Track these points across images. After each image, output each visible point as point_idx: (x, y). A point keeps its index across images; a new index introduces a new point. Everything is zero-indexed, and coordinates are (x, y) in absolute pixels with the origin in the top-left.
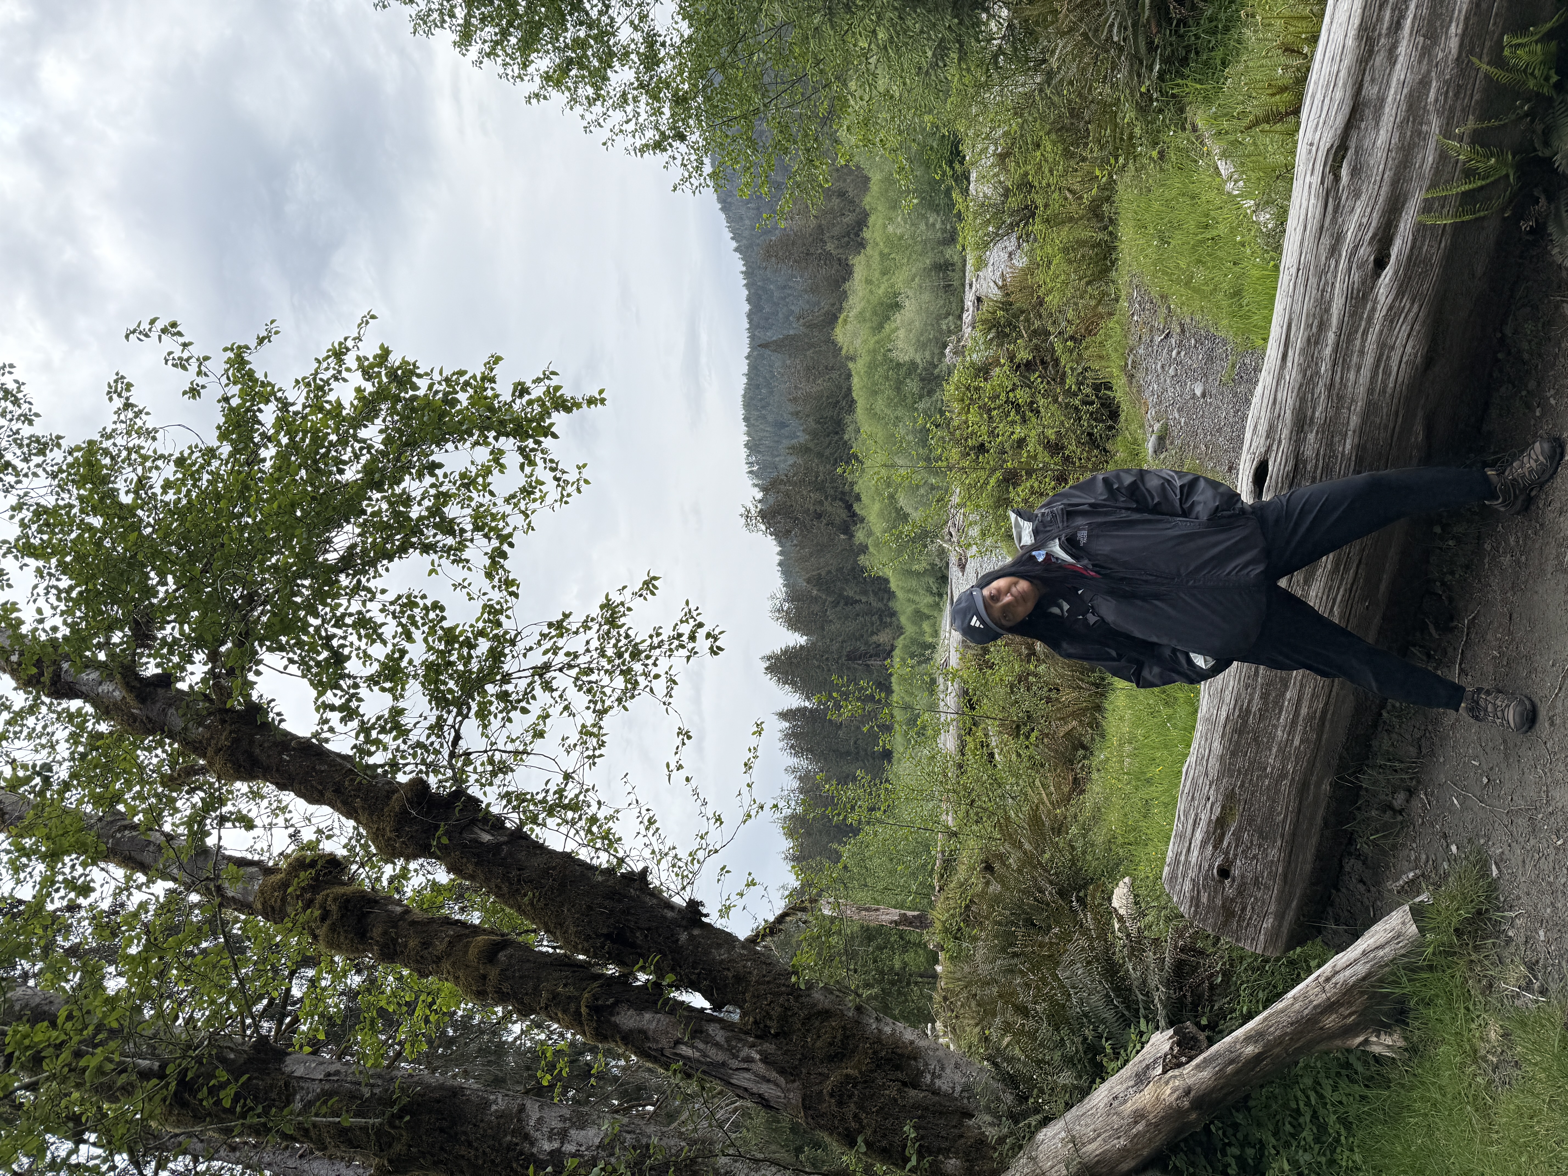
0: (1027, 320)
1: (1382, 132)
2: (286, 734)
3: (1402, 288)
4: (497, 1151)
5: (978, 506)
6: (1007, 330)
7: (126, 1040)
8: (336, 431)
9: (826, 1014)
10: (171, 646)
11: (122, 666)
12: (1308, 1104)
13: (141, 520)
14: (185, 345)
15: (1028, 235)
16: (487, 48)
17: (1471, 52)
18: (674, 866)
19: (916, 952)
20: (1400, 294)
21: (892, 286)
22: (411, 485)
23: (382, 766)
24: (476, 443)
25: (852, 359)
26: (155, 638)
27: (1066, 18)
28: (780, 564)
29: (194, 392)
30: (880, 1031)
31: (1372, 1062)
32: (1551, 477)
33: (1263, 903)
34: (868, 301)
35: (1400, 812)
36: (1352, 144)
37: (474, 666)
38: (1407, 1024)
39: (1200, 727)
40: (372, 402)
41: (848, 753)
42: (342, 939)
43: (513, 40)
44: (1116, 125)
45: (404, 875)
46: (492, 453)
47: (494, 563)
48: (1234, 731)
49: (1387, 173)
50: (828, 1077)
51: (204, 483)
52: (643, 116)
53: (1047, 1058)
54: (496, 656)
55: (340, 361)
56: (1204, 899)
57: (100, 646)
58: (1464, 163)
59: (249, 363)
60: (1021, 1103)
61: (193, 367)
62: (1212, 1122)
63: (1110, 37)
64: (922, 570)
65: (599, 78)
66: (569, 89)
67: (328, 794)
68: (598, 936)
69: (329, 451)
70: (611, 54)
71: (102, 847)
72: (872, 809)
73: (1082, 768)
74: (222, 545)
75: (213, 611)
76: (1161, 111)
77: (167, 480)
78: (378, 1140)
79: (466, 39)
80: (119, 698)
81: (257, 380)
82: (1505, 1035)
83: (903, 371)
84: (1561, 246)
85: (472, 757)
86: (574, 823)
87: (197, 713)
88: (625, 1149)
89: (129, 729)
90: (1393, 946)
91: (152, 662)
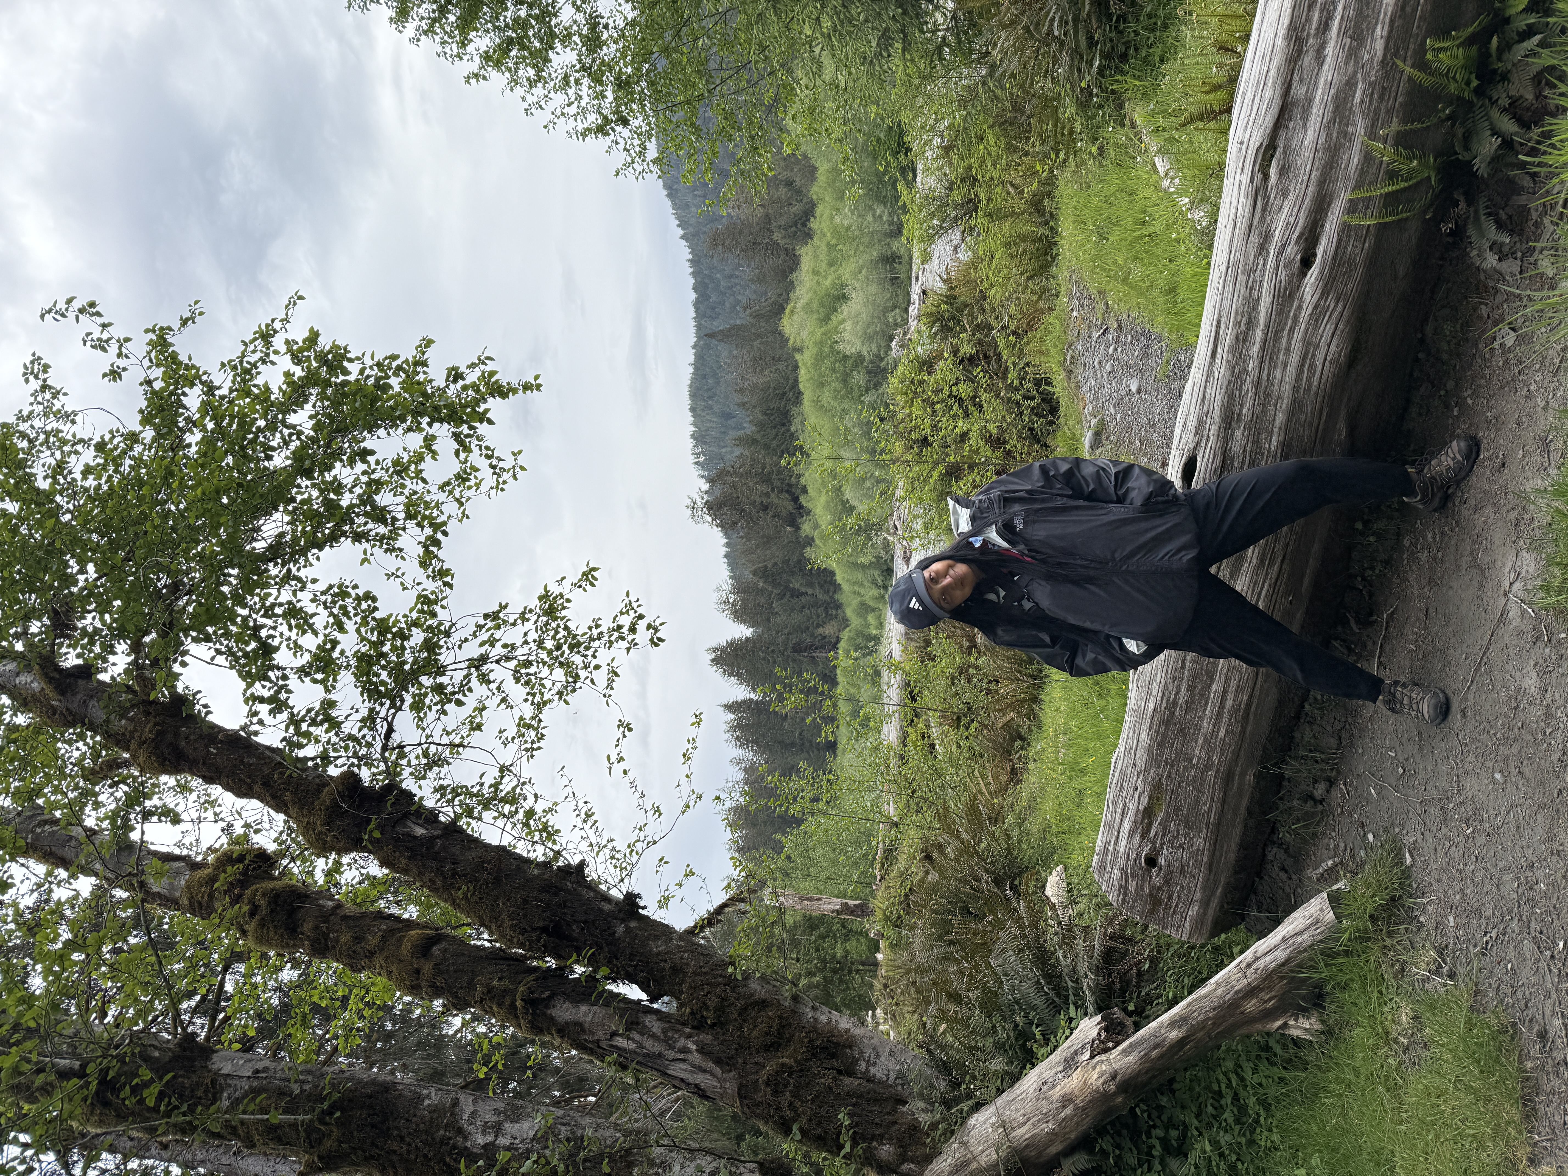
0: (971, 314)
1: (1310, 132)
2: (214, 726)
3: (1327, 286)
4: (430, 1146)
5: (921, 500)
6: (951, 324)
7: (43, 1039)
8: (264, 416)
9: (763, 1004)
10: (91, 636)
11: (41, 656)
12: (1229, 1086)
13: (59, 507)
14: (104, 326)
15: (972, 229)
16: (424, 25)
17: (1396, 54)
18: (612, 858)
19: (858, 940)
20: (1325, 294)
21: (840, 277)
22: (341, 472)
23: (313, 759)
24: (410, 429)
25: (799, 350)
26: (75, 629)
27: (1007, 10)
28: (726, 556)
29: (115, 374)
30: (816, 1020)
31: (1291, 1045)
32: (1467, 475)
33: (1189, 890)
34: (815, 292)
35: (1321, 802)
36: (1281, 143)
37: (409, 657)
38: (1324, 1008)
39: (1128, 719)
40: (302, 386)
41: (793, 745)
42: (272, 934)
43: (452, 18)
44: (1057, 120)
45: (337, 868)
46: (424, 439)
47: (426, 551)
48: (1162, 722)
49: (1314, 173)
50: (764, 1067)
51: (126, 468)
52: (585, 100)
53: (980, 1044)
54: (430, 646)
55: (268, 344)
56: (1132, 887)
57: (17, 636)
58: (1388, 165)
59: (171, 345)
60: (954, 1089)
61: (113, 349)
62: (1137, 1105)
63: (1050, 32)
64: (867, 563)
65: (540, 59)
66: (509, 69)
67: (257, 788)
68: (534, 929)
69: (257, 437)
70: (552, 35)
71: (21, 843)
72: (815, 800)
73: (1019, 759)
74: (146, 533)
75: (135, 601)
76: (1100, 107)
77: (87, 465)
78: (308, 1137)
79: (402, 15)
80: (37, 690)
81: (181, 363)
82: (1416, 1018)
83: (849, 363)
84: (1479, 248)
85: (406, 749)
86: (511, 815)
87: (120, 705)
88: (560, 1141)
89: (49, 722)
90: (1311, 932)
91: (73, 652)
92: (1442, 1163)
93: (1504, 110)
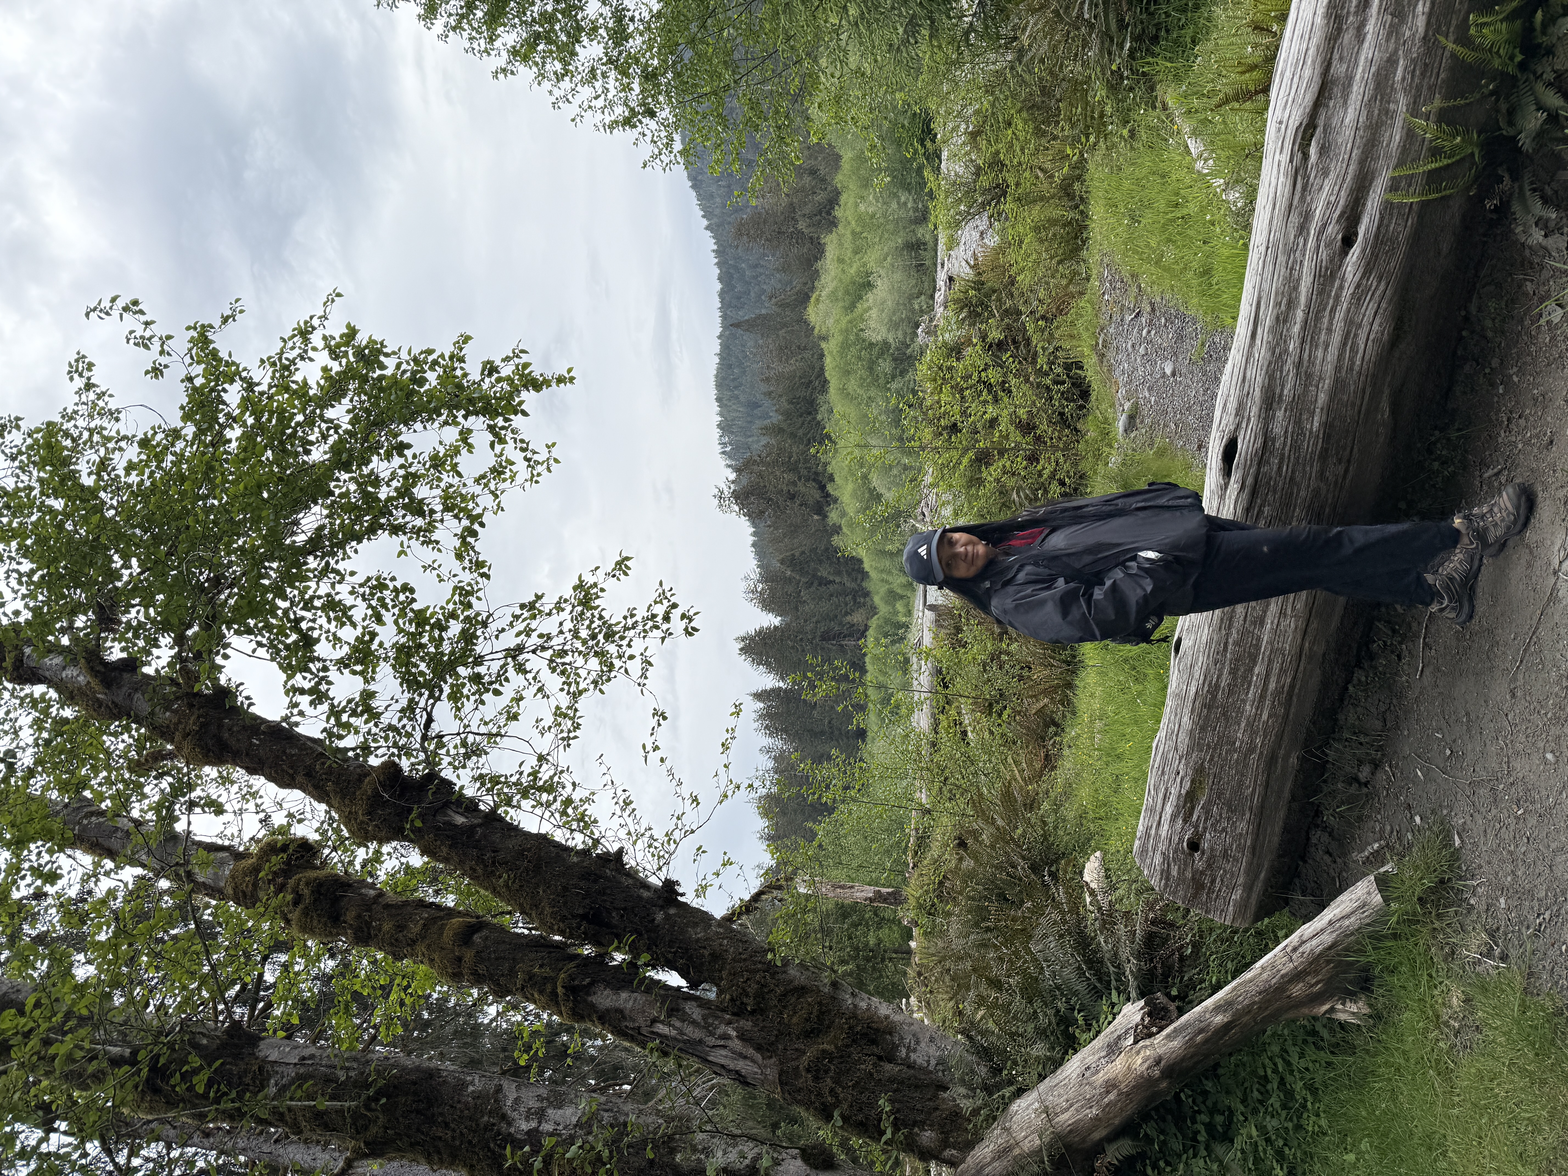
0: (999, 300)
1: (1351, 110)
2: (256, 718)
3: (1369, 266)
4: (475, 1132)
5: (951, 486)
6: (979, 310)
7: (96, 1027)
8: (303, 410)
9: (802, 990)
10: (136, 630)
11: (86, 650)
12: (1275, 1071)
13: (103, 503)
14: (147, 324)
15: (999, 214)
16: (452, 21)
17: (1438, 31)
18: (650, 846)
19: (890, 928)
20: (1366, 273)
21: (865, 265)
22: (379, 466)
23: (353, 749)
24: (446, 423)
25: (824, 338)
26: (119, 622)
28: (754, 545)
29: (156, 371)
30: (855, 1006)
31: (1338, 1030)
33: (1232, 875)
34: (841, 281)
35: (1366, 784)
36: (1321, 122)
37: (446, 648)
38: (1372, 992)
39: (1169, 702)
40: (340, 381)
41: (822, 733)
42: (315, 923)
43: (479, 14)
44: (1087, 103)
45: (377, 858)
46: (460, 432)
47: (464, 543)
48: (1204, 705)
49: (1355, 152)
50: (804, 1053)
51: (168, 464)
52: (613, 92)
53: (1021, 1030)
54: (468, 637)
55: (306, 341)
56: (1174, 872)
57: (63, 631)
58: (1431, 141)
59: (212, 342)
60: (995, 1076)
61: (156, 346)
62: (1182, 1090)
63: (1080, 15)
65: (567, 53)
66: (537, 64)
67: (299, 778)
68: (574, 916)
69: (295, 432)
70: (579, 29)
71: (69, 834)
72: (846, 788)
73: (1054, 745)
74: (188, 527)
75: (178, 594)
76: (1131, 89)
77: (130, 462)
78: (354, 1124)
79: (431, 11)
80: (83, 683)
81: (221, 360)
82: (1467, 1001)
83: (875, 351)
84: (1524, 224)
85: (445, 740)
86: (548, 805)
87: (164, 697)
88: (603, 1127)
89: (95, 714)
90: (1358, 915)
91: (117, 646)
92: (1497, 1148)
93: (1550, 84)
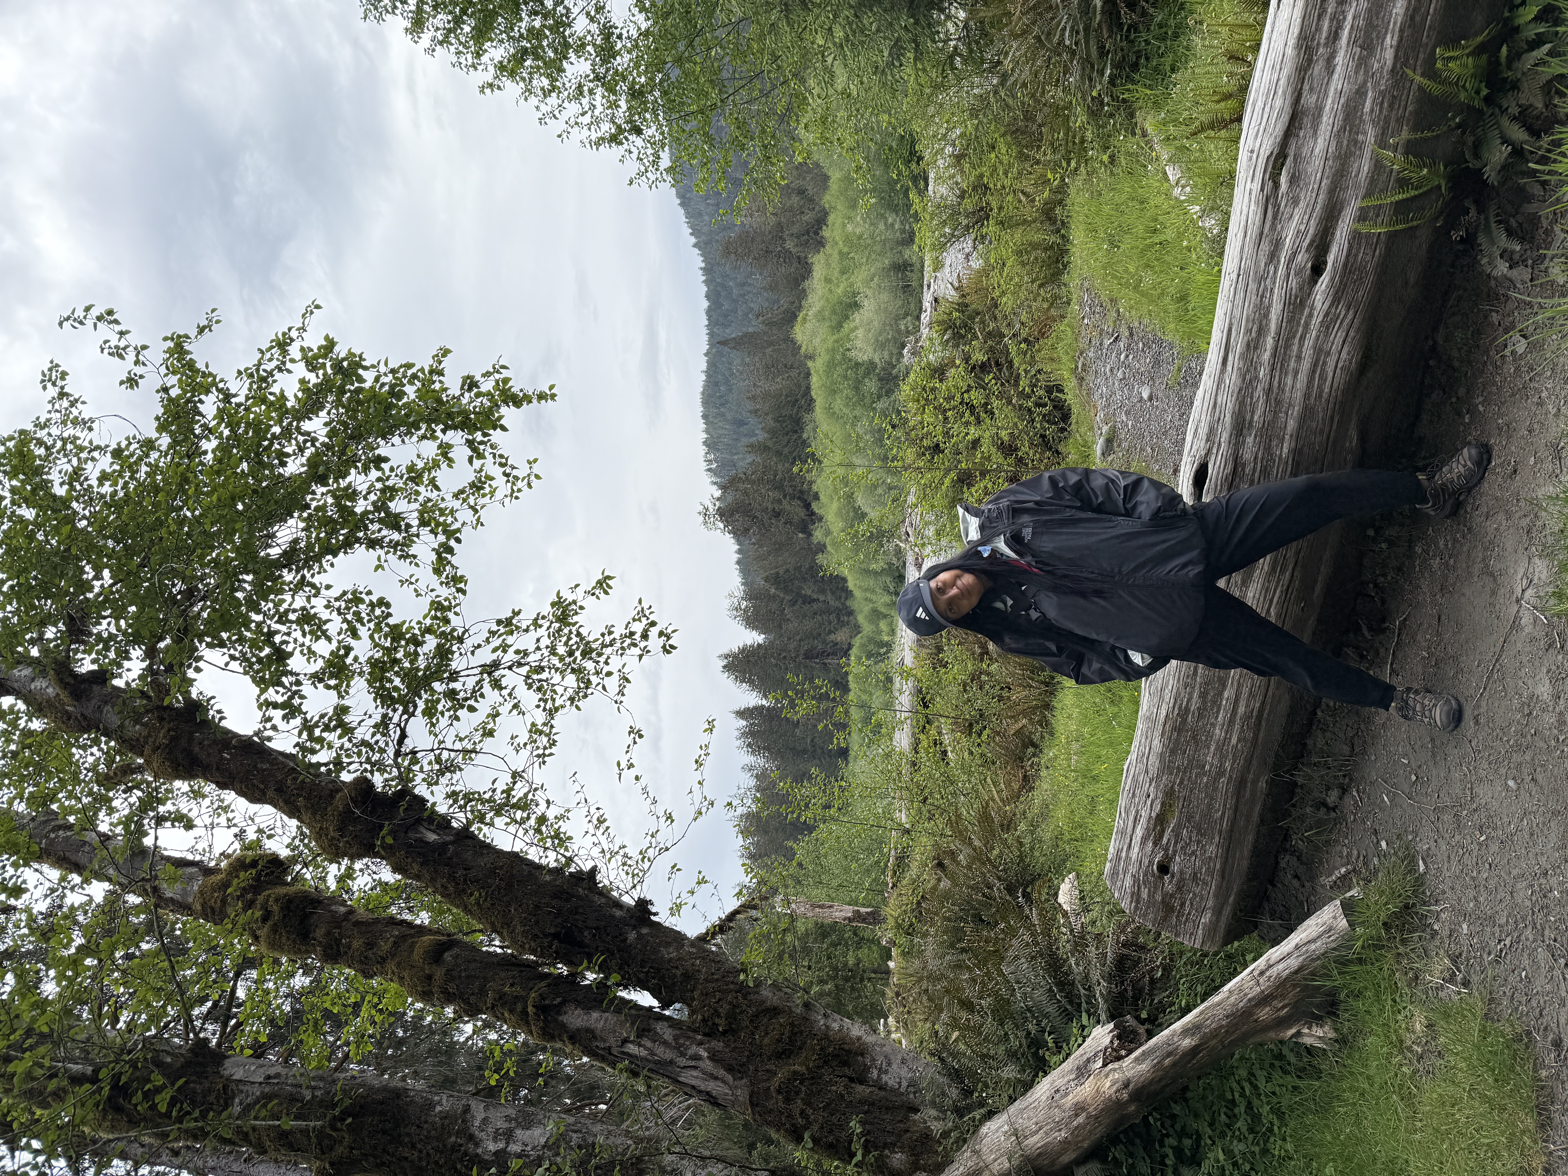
0: (983, 322)
1: (1320, 141)
2: (227, 732)
3: (1338, 294)
4: (442, 1152)
5: (933, 506)
6: (963, 332)
7: (57, 1044)
8: (280, 422)
9: (774, 1011)
10: (106, 642)
11: (56, 661)
12: (1243, 1095)
13: (75, 513)
14: (122, 333)
15: (983, 237)
16: (439, 35)
17: (1405, 64)
18: (624, 864)
19: (869, 948)
20: (1336, 301)
21: (852, 285)
22: (356, 479)
23: (326, 765)
24: (424, 437)
25: (811, 357)
26: (90, 634)
27: (1019, 20)
28: (738, 562)
29: (132, 382)
30: (828, 1027)
31: (1304, 1054)
32: (1479, 482)
33: (1202, 898)
34: (827, 300)
35: (1334, 809)
36: (1291, 153)
37: (422, 663)
38: (1338, 1016)
39: (1140, 725)
40: (317, 393)
41: (805, 751)
42: (284, 940)
43: (467, 29)
44: (1069, 129)
45: (349, 874)
46: (440, 447)
47: (440, 558)
48: (1174, 729)
49: (1324, 181)
50: (776, 1074)
51: (142, 475)
52: (599, 109)
53: (992, 1052)
54: (443, 653)
55: (284, 353)
56: (1145, 894)
57: (33, 642)
58: (1399, 173)
59: (189, 353)
60: (966, 1097)
61: (131, 356)
62: (1150, 1114)
63: (1061, 42)
64: (879, 570)
65: (554, 69)
66: (523, 79)
67: (270, 793)
68: (546, 936)
69: (272, 444)
70: (566, 46)
71: (35, 848)
72: (827, 807)
73: (1032, 766)
74: (161, 539)
75: (150, 606)
76: (1112, 115)
77: (103, 472)
78: (319, 1144)
79: (418, 26)
80: (52, 695)
81: (198, 371)
82: (1430, 1026)
83: (861, 371)
84: (1490, 256)
85: (419, 755)
86: (523, 821)
87: (134, 710)
88: (571, 1148)
89: (63, 727)
90: (1324, 940)
91: (88, 659)
93: (1514, 118)
